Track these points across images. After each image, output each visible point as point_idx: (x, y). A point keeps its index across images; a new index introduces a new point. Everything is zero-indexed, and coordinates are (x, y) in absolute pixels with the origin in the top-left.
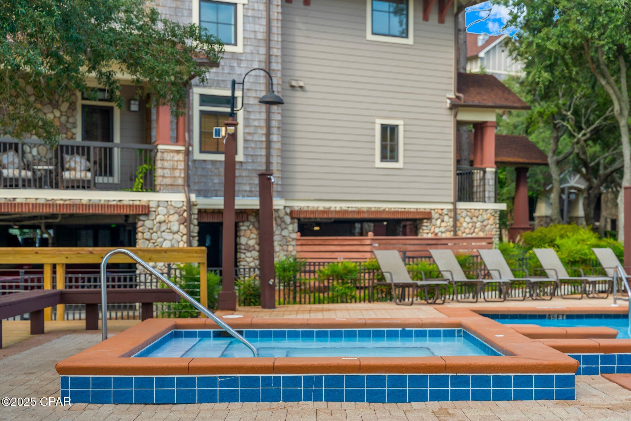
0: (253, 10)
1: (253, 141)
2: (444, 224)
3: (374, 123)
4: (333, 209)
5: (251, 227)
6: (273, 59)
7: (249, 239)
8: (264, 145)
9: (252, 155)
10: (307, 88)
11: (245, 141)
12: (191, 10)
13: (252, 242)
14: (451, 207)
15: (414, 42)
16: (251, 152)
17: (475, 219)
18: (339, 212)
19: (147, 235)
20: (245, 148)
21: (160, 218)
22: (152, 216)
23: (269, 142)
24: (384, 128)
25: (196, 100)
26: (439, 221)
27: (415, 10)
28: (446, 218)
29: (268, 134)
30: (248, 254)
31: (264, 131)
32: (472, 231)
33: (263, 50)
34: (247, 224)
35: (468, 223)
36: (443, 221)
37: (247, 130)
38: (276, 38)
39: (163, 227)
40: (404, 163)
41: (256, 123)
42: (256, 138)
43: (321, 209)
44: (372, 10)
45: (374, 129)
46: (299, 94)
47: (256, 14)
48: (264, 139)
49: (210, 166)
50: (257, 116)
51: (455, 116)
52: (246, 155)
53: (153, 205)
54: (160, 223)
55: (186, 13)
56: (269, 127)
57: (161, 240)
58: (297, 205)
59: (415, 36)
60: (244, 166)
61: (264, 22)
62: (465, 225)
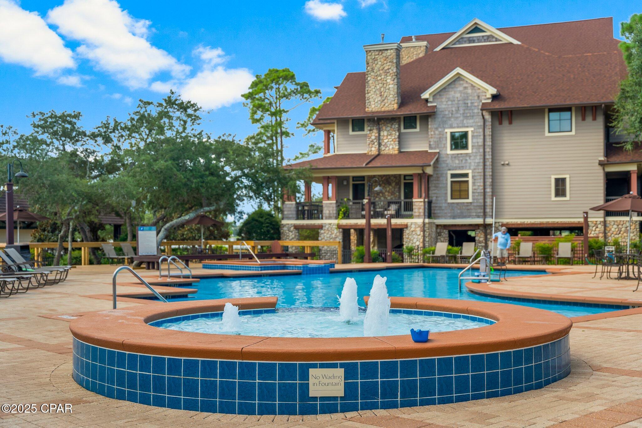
0: (477, 132)
1: (477, 192)
2: (597, 229)
3: (551, 178)
4: (526, 223)
5: (481, 232)
6: (487, 154)
7: (480, 237)
8: (482, 194)
9: (477, 199)
10: (511, 164)
11: (473, 193)
12: (446, 138)
13: (481, 239)
14: (602, 220)
15: (576, 133)
16: (476, 197)
17: (620, 226)
18: (529, 224)
19: (407, 236)
20: (473, 196)
21: (412, 229)
22: (409, 228)
23: (485, 193)
24: (557, 180)
25: (449, 176)
26: (594, 228)
27: (576, 117)
28: (599, 226)
29: (484, 189)
30: (480, 245)
31: (482, 188)
32: (618, 233)
33: (482, 150)
34: (479, 230)
35: (616, 229)
36: (597, 227)
37: (474, 188)
38: (489, 143)
39: (414, 233)
40: (570, 197)
41: (479, 184)
42: (479, 191)
43: (519, 223)
44: (549, 121)
45: (551, 181)
46: (507, 167)
47: (478, 134)
48: (482, 191)
49: (456, 205)
50: (479, 181)
51: (604, 169)
52: (473, 199)
53: (409, 224)
54: (412, 231)
55: (444, 139)
56: (484, 185)
57: (412, 238)
58: (505, 221)
59: (576, 130)
60: (473, 204)
61: (482, 137)
62: (613, 229)
